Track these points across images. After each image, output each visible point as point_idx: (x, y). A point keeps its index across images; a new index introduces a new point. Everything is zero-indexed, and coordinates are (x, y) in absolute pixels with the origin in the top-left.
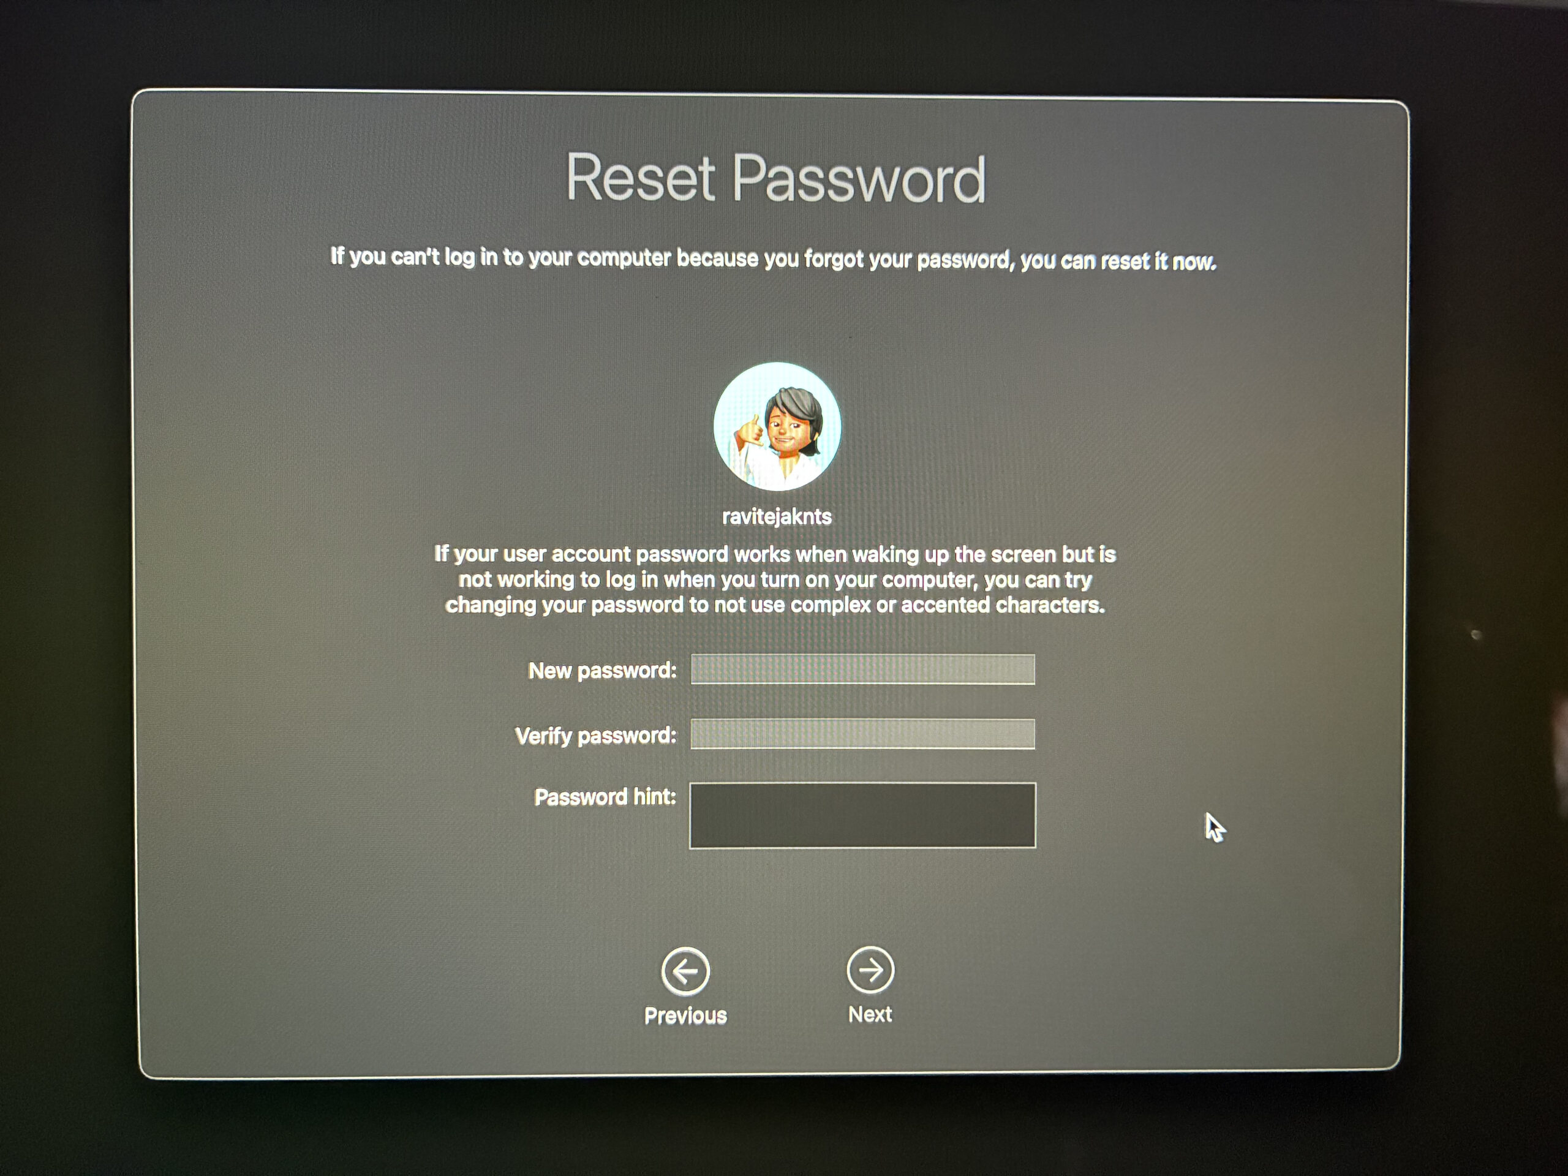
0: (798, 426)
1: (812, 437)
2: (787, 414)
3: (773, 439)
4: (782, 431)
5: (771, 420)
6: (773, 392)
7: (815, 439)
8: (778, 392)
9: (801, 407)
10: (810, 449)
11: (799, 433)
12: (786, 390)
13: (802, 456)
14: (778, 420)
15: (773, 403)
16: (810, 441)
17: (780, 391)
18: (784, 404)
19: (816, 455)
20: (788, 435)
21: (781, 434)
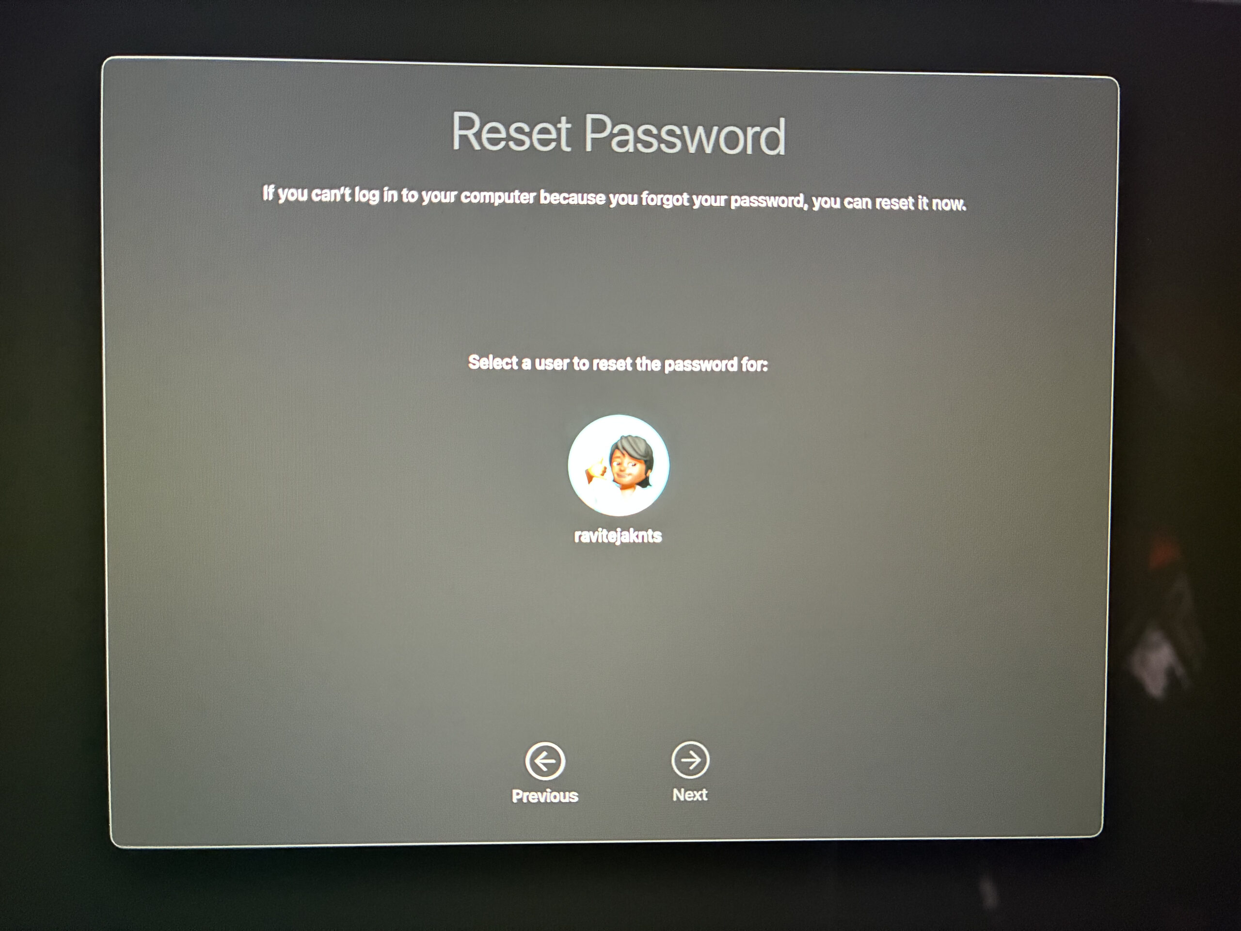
0: (635, 465)
1: (646, 473)
2: (627, 455)
3: (616, 476)
4: (622, 469)
5: (614, 459)
6: (616, 439)
7: (647, 475)
8: (619, 438)
9: (637, 450)
10: (644, 483)
11: (634, 470)
12: (625, 437)
13: (638, 487)
14: (619, 460)
15: (616, 447)
16: (643, 477)
17: (621, 438)
18: (624, 448)
19: (648, 486)
20: (627, 471)
21: (621, 471)
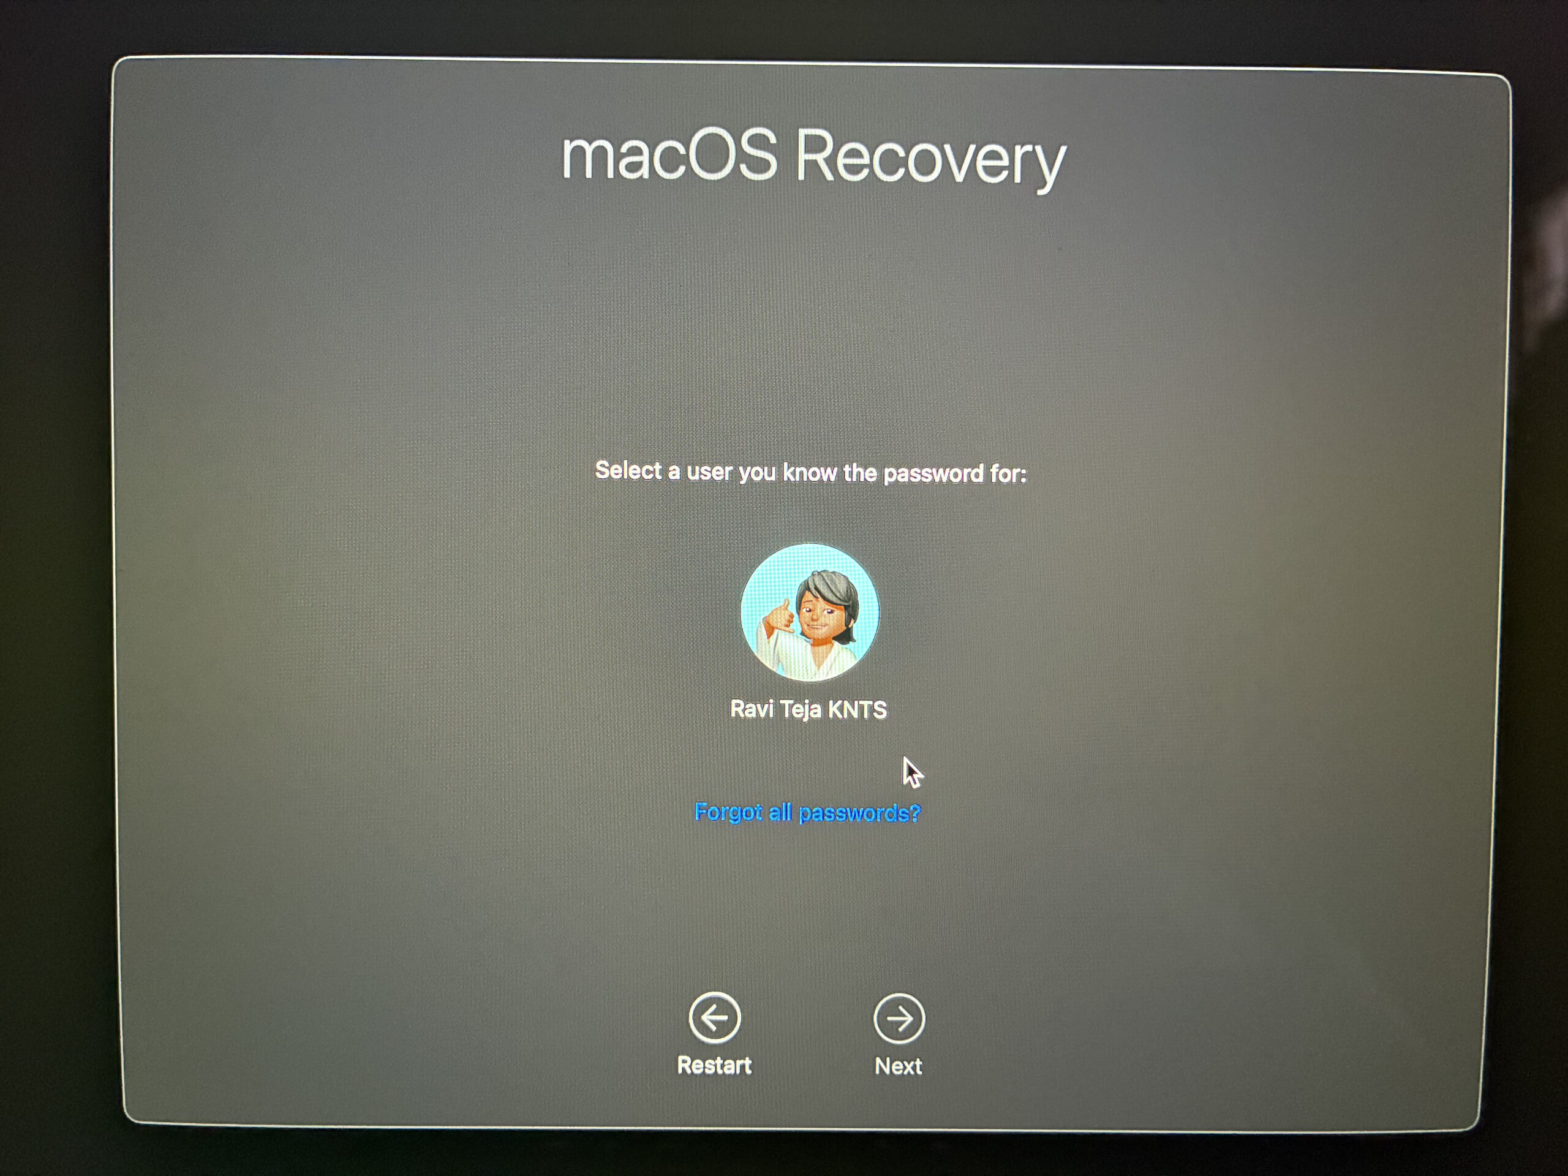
0: (832, 612)
1: (847, 624)
2: (820, 599)
3: (805, 627)
4: (815, 617)
5: (803, 606)
6: (806, 576)
7: (850, 626)
8: (810, 575)
9: (834, 590)
10: (845, 637)
11: (835, 620)
12: (819, 573)
13: (836, 644)
14: (810, 606)
15: (806, 587)
16: (846, 628)
17: (813, 575)
18: (816, 588)
19: (851, 643)
20: (822, 620)
21: (813, 620)
